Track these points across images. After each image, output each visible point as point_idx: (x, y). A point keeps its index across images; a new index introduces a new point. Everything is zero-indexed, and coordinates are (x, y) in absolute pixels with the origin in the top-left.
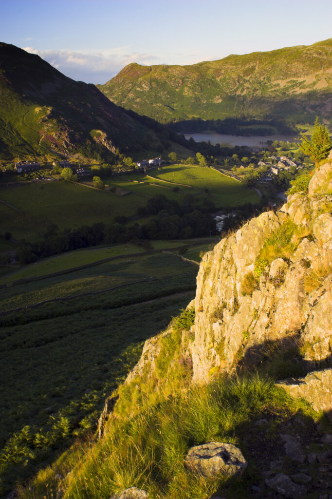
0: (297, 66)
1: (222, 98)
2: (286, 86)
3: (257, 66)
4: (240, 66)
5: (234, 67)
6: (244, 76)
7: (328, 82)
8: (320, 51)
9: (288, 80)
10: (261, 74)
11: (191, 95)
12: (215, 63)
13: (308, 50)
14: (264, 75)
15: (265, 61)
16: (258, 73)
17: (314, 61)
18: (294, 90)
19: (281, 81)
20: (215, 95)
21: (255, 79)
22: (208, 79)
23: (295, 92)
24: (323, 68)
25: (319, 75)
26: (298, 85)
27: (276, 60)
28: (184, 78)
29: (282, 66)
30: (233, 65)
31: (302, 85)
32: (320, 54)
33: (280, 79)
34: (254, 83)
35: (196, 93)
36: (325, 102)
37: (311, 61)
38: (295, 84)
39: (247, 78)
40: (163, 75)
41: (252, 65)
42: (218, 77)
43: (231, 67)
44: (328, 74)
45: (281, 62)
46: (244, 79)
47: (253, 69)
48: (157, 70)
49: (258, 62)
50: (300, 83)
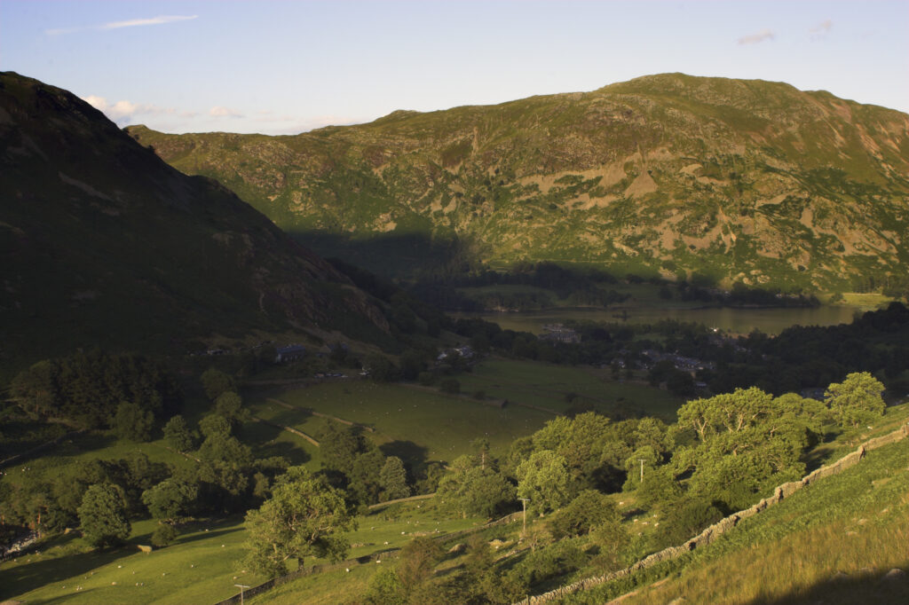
0: (574, 141)
1: (395, 221)
2: (554, 189)
3: (475, 140)
4: (431, 141)
5: (416, 142)
6: (444, 165)
7: (656, 180)
8: (629, 108)
9: (558, 176)
10: (488, 160)
11: (313, 212)
12: (362, 132)
13: (598, 104)
14: (495, 163)
15: (494, 129)
16: (478, 158)
17: (616, 129)
18: (576, 200)
19: (540, 177)
20: (377, 212)
21: (474, 172)
22: (350, 170)
23: (581, 203)
24: (641, 149)
25: (632, 163)
26: (585, 187)
27: (520, 127)
28: (286, 168)
29: (538, 142)
30: (412, 137)
31: (594, 188)
32: (629, 113)
33: (539, 172)
34: (472, 182)
35: (325, 206)
36: (658, 229)
37: (610, 130)
38: (577, 187)
39: (455, 171)
40: (228, 160)
41: (461, 138)
42: (378, 166)
43: (406, 142)
44: (654, 161)
45: (536, 133)
46: (446, 172)
47: (465, 148)
48: (210, 145)
49: (475, 132)
50: (590, 183)
